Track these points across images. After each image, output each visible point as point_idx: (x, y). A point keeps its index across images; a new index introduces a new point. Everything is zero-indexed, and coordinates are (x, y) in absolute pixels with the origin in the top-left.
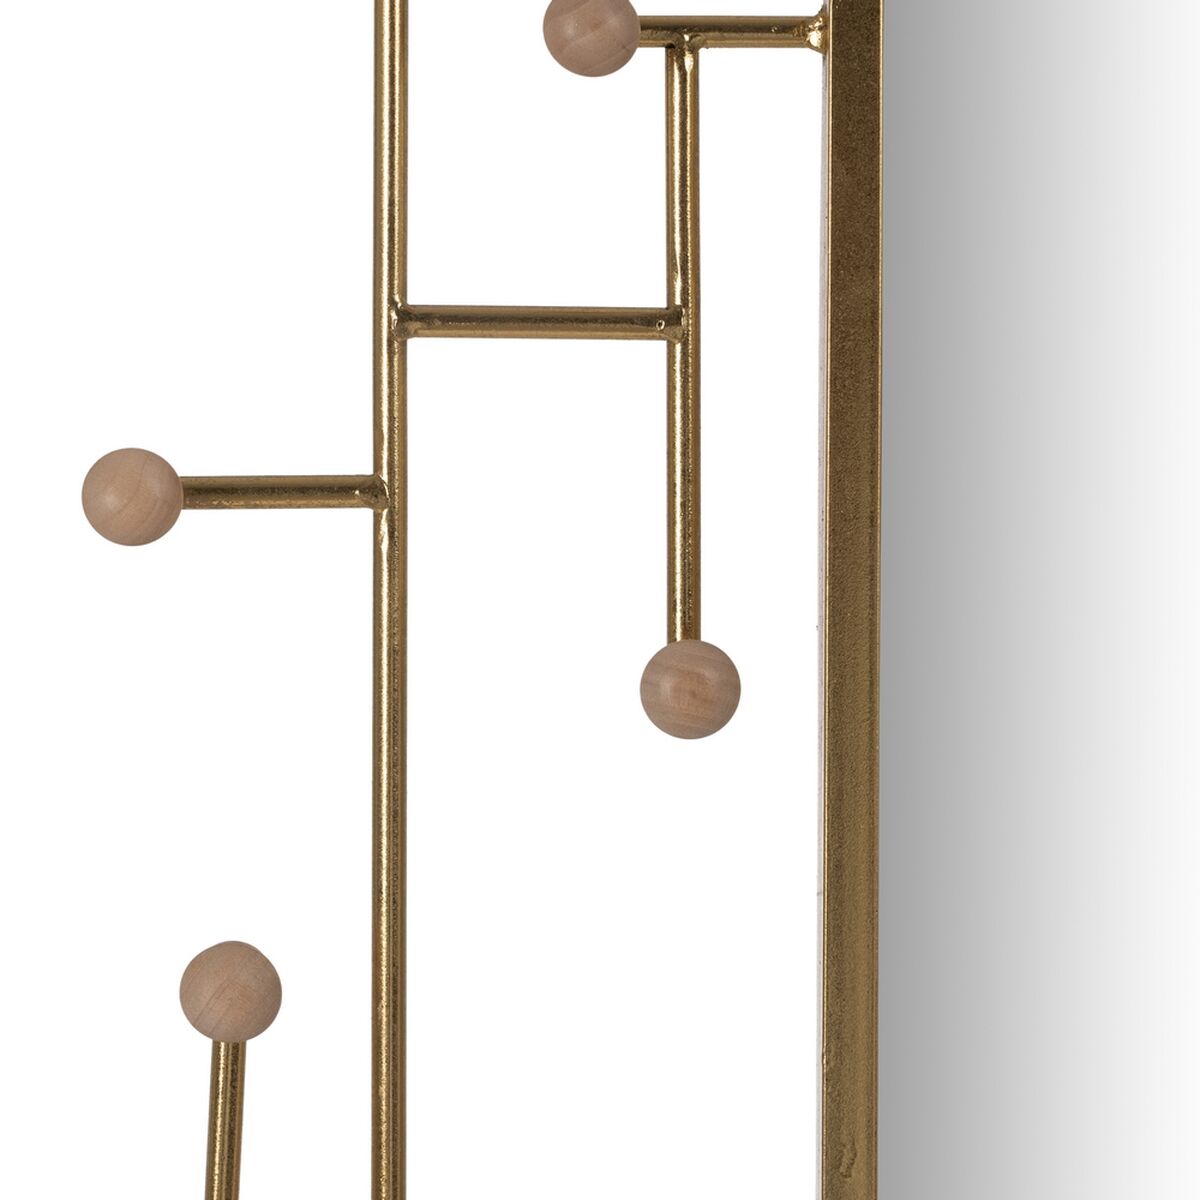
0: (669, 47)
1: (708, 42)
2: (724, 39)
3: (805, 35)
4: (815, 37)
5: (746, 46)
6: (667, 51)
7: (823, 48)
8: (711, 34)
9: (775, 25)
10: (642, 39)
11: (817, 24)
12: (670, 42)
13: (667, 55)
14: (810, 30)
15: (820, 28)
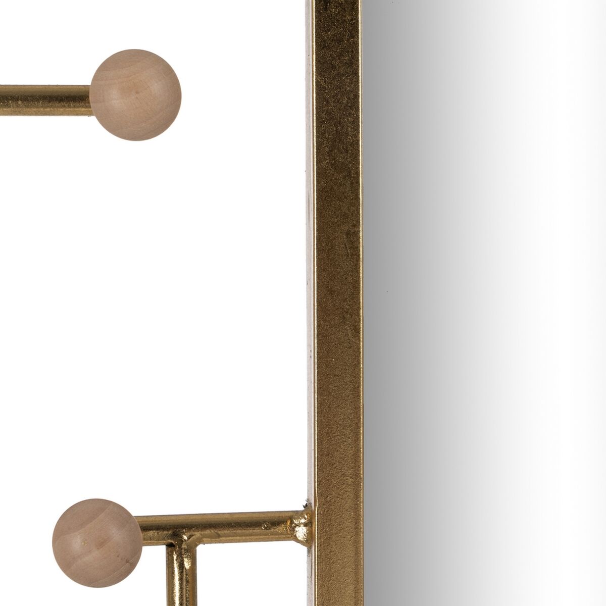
0: (170, 546)
1: (204, 539)
2: (219, 536)
3: (293, 529)
4: (301, 532)
5: (239, 541)
6: (167, 549)
7: (308, 542)
8: (208, 532)
9: (264, 522)
10: (144, 539)
11: (303, 521)
12: (170, 541)
13: (168, 553)
14: (297, 525)
15: (305, 525)
